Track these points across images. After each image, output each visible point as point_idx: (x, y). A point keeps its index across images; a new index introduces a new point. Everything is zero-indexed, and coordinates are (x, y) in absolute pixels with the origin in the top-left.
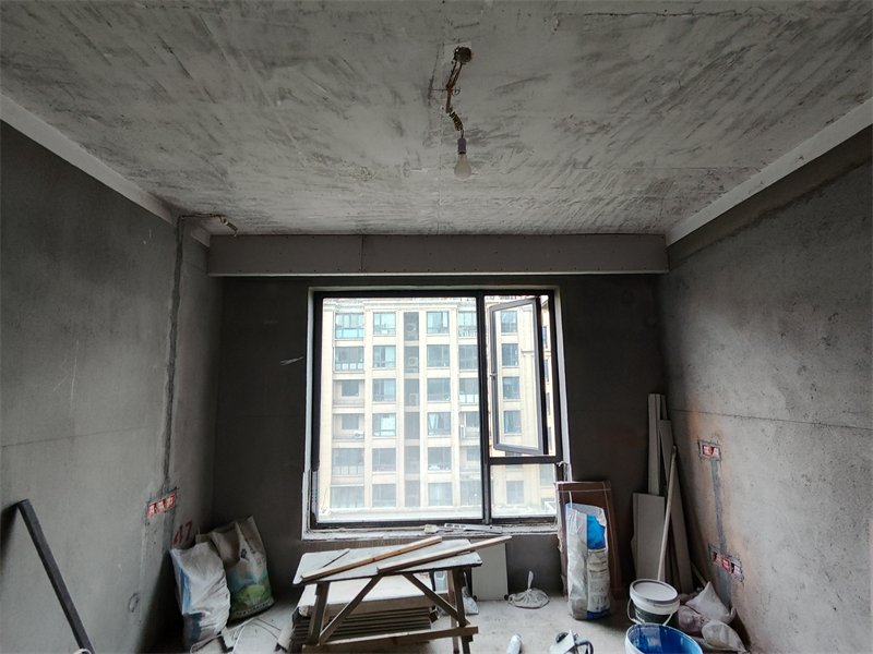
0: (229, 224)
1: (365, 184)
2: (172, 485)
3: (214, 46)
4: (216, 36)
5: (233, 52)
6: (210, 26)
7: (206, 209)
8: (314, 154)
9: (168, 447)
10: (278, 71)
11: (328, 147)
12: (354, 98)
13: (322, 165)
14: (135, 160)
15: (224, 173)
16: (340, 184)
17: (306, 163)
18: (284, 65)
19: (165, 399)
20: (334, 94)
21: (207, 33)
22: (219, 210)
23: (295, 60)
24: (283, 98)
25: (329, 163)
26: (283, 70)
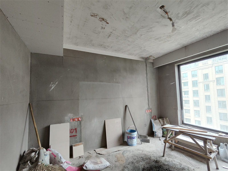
0: (153, 57)
1: (172, 37)
2: (150, 108)
3: (129, 36)
4: (128, 35)
5: (131, 35)
6: (126, 35)
7: (148, 56)
8: (155, 39)
9: (148, 101)
10: (137, 33)
11: (156, 37)
12: (151, 28)
13: (158, 40)
14: (134, 54)
15: (145, 50)
16: (166, 41)
17: (155, 41)
18: (137, 32)
19: (147, 92)
20: (148, 30)
21: (127, 36)
22: (150, 55)
23: (138, 31)
24: (142, 36)
25: (159, 39)
26: (138, 33)
